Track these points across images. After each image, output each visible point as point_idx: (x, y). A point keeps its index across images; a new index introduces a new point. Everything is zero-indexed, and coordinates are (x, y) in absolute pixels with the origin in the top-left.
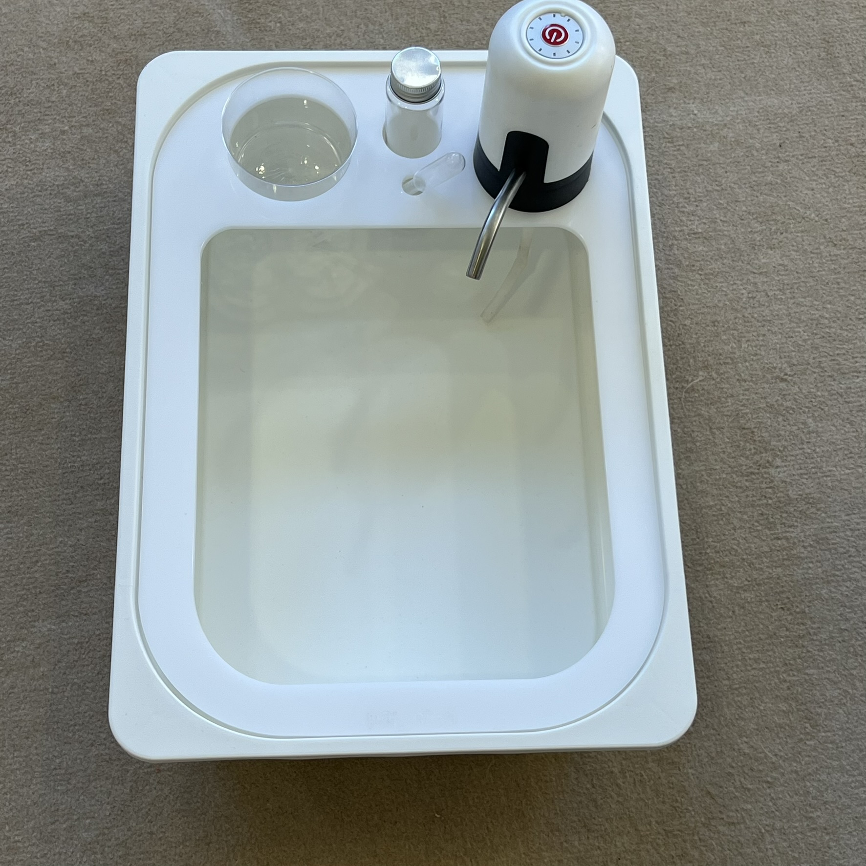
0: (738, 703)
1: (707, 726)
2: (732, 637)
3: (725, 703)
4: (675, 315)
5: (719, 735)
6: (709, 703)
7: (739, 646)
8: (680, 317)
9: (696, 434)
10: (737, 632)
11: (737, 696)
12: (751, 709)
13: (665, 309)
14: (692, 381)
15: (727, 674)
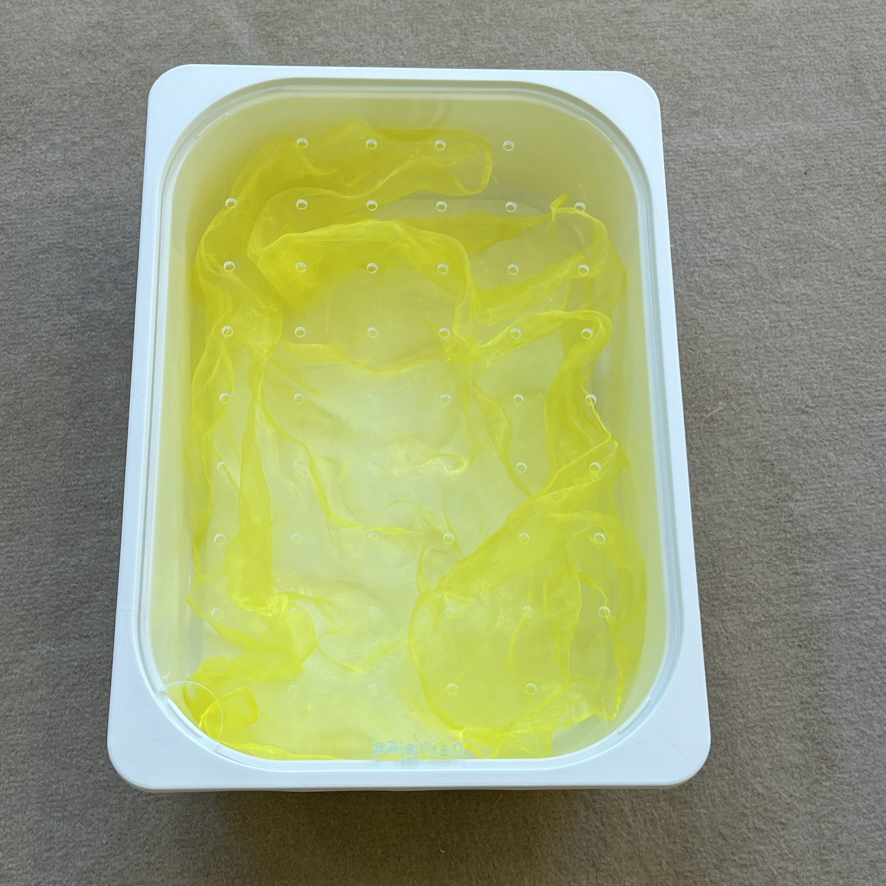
0: (753, 742)
1: (721, 765)
2: (748, 674)
3: (739, 742)
4: (695, 343)
5: (732, 774)
6: (723, 741)
7: (755, 683)
8: (701, 346)
9: (715, 465)
10: (753, 669)
11: (753, 734)
12: (766, 748)
13: (685, 337)
14: (712, 410)
15: (741, 712)
